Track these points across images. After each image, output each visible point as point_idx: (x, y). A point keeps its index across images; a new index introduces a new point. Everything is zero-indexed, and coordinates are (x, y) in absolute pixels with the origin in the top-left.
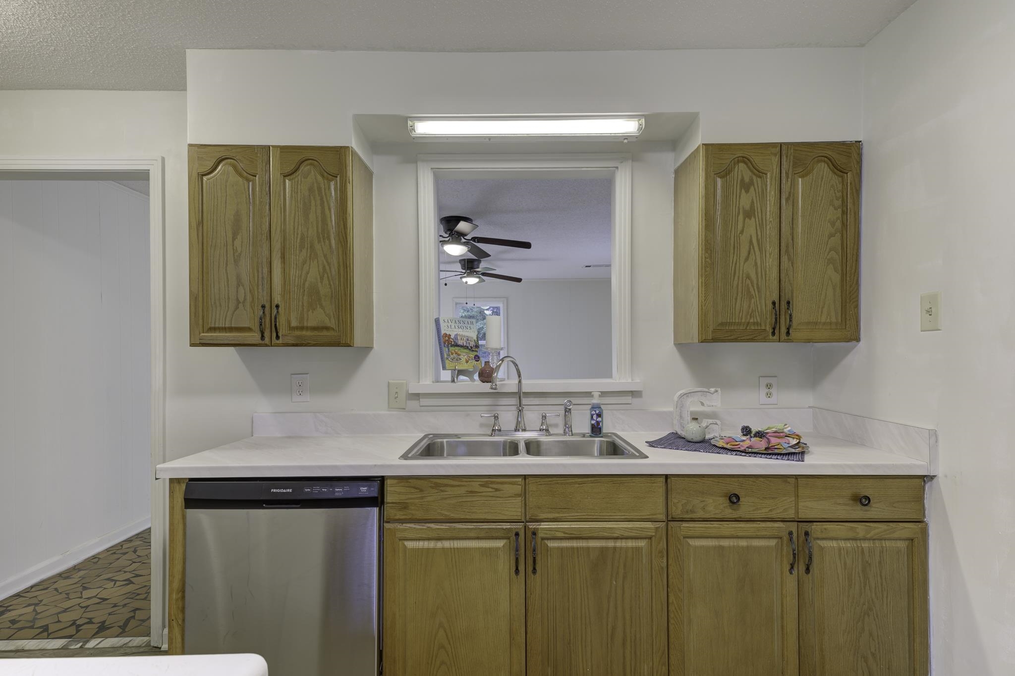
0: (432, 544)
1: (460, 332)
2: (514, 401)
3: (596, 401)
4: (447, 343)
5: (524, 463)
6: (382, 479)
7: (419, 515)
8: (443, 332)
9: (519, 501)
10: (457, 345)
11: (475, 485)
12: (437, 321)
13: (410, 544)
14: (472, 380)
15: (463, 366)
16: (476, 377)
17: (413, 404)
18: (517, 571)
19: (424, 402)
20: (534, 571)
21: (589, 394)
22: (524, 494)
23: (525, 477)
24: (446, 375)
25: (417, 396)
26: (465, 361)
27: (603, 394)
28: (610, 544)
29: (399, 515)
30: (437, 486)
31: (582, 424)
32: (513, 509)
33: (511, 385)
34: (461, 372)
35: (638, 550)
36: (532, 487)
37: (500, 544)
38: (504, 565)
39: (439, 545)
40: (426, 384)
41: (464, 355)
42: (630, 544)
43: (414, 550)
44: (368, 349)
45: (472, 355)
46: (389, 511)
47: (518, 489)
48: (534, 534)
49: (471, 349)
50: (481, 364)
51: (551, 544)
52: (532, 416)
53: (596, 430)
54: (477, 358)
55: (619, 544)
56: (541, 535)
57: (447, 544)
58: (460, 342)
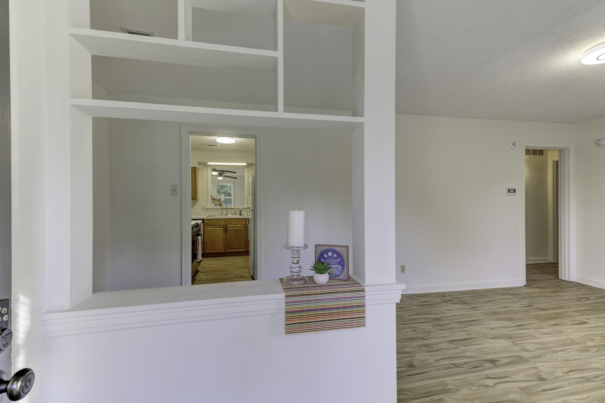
0: (211, 229)
1: (216, 197)
2: (226, 210)
3: (240, 209)
4: (213, 199)
5: (226, 217)
6: (204, 219)
7: (209, 224)
8: (212, 197)
9: (224, 222)
10: (215, 200)
11: (218, 220)
12: (211, 195)
13: (208, 229)
14: (218, 206)
15: (217, 204)
16: (219, 205)
17: (207, 210)
18: (224, 232)
19: (209, 210)
20: (227, 232)
21: (239, 208)
22: (225, 221)
23: (225, 219)
24: (213, 205)
25: (208, 209)
26: (217, 203)
27: (242, 208)
28: (238, 228)
29: (206, 225)
30: (212, 220)
31: (238, 213)
32: (224, 223)
33: (225, 207)
34: (216, 205)
35: (242, 229)
36: (226, 220)
37: (222, 228)
38: (222, 231)
39: (212, 229)
40: (209, 207)
41: (217, 201)
42: (241, 228)
43: (209, 230)
44: (198, 200)
45: (218, 201)
46: (204, 224)
47: (224, 221)
48: (227, 227)
49: (218, 200)
50: (220, 203)
51: (229, 228)
52: (229, 212)
53: (240, 214)
54: (219, 202)
55: (240, 228)
56: (228, 227)
57: (214, 229)
58: (216, 199)
